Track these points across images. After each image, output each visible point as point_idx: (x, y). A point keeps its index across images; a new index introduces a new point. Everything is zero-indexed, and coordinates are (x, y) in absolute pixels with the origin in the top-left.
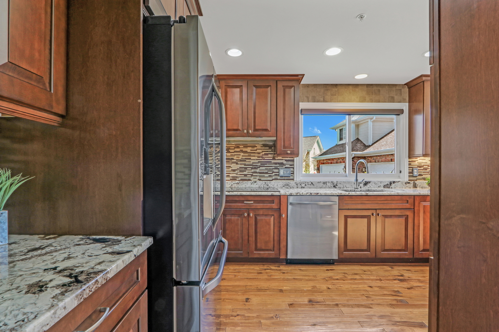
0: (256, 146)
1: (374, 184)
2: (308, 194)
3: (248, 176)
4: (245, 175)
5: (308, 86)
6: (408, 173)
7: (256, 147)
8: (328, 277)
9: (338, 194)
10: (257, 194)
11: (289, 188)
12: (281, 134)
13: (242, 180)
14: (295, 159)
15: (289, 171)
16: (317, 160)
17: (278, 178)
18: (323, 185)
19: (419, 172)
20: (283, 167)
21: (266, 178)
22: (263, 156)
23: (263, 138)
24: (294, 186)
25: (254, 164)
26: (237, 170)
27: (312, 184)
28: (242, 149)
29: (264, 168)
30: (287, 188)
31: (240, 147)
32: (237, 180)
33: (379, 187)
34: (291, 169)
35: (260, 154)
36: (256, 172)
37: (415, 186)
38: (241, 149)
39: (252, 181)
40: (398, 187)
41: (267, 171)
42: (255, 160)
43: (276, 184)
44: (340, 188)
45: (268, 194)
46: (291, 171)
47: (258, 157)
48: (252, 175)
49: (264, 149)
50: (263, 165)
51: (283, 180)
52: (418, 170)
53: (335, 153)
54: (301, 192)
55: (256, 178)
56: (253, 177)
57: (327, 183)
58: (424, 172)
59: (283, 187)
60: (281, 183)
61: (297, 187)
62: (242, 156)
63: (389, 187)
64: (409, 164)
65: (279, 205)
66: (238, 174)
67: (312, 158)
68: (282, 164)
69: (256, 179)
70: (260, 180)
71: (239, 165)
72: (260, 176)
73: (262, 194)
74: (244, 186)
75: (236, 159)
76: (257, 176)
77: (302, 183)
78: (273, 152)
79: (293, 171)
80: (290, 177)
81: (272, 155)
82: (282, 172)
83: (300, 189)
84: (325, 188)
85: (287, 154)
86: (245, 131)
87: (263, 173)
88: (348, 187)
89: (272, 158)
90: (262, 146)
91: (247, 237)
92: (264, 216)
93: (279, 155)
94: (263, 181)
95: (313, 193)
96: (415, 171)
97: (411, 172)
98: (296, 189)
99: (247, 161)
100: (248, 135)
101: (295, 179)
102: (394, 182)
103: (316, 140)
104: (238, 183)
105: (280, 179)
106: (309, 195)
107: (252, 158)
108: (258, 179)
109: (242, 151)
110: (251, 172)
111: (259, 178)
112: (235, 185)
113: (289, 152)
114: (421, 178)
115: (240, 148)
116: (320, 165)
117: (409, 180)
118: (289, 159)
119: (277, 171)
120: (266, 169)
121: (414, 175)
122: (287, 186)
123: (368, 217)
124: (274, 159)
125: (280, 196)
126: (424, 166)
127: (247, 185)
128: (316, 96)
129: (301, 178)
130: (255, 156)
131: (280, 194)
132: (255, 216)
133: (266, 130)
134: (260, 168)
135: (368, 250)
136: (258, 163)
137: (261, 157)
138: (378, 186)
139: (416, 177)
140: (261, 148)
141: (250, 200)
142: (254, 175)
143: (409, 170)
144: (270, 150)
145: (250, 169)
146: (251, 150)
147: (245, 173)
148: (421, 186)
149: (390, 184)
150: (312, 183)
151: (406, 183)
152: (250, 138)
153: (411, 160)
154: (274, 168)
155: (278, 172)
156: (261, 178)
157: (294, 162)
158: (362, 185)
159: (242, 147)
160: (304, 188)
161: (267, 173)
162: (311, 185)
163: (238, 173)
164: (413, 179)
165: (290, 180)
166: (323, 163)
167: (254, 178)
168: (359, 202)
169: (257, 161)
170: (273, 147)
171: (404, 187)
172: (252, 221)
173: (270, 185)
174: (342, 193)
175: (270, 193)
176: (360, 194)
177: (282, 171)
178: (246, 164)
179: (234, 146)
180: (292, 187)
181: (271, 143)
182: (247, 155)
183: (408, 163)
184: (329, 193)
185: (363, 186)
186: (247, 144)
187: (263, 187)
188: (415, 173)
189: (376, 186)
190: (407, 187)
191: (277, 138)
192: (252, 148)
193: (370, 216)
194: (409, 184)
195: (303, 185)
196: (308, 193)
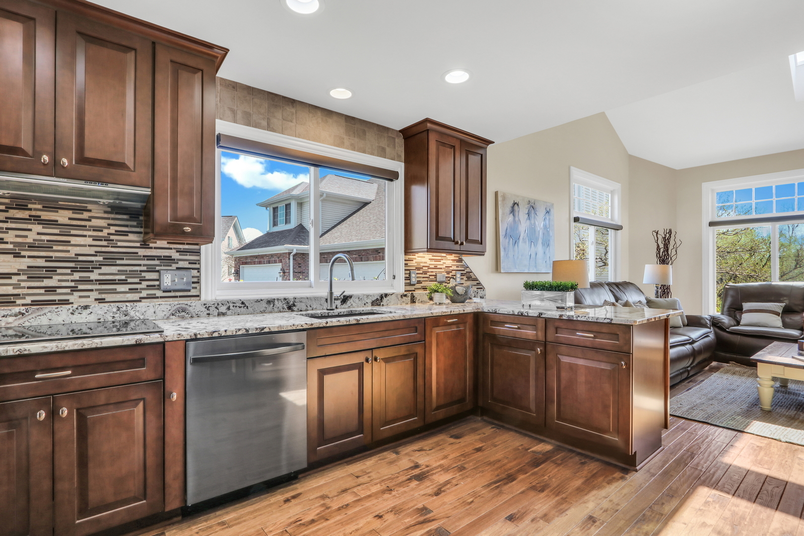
0: (88, 208)
1: (357, 300)
2: (240, 333)
3: (59, 291)
4: (50, 290)
5: (234, 86)
6: (404, 279)
7: (90, 211)
8: (291, 523)
9: (305, 327)
10: (86, 347)
11: (186, 318)
12: (164, 180)
13: (34, 303)
14: (203, 247)
15: (186, 277)
16: (236, 258)
17: (157, 295)
18: (267, 306)
19: (417, 277)
20: (170, 268)
21: (121, 295)
22: (112, 237)
23: (109, 185)
24: (199, 313)
25: (80, 258)
26: (19, 274)
27: (243, 305)
28: (38, 213)
29: (114, 269)
30: (183, 317)
31: (30, 206)
32: (19, 305)
33: (365, 304)
34: (192, 271)
35: (102, 231)
36: (88, 281)
37: (413, 301)
38: (33, 213)
39: (75, 306)
40: (392, 303)
41: (123, 277)
42: (85, 246)
43: (152, 310)
44: (301, 311)
45: (125, 343)
46: (193, 277)
47: (93, 240)
48: (74, 289)
49: (113, 219)
50: (110, 260)
51: (171, 299)
52: (417, 274)
53: (266, 247)
54: (223, 329)
55: (89, 297)
56: (76, 294)
57: (276, 302)
58: (423, 277)
59: (172, 317)
60: (164, 306)
61: (209, 314)
62: (38, 234)
63: (379, 304)
64: (405, 264)
65: (160, 369)
66: (24, 288)
67: (225, 253)
68: (168, 260)
69: (88, 299)
70: (101, 301)
71: (26, 260)
72: (101, 291)
73: (104, 345)
74: (44, 321)
75: (11, 243)
76: (92, 290)
77: (220, 305)
78: (141, 227)
79: (199, 277)
80: (189, 291)
81: (140, 237)
82: (167, 280)
83: (216, 319)
84: (271, 312)
85: (184, 234)
86: (46, 158)
87: (112, 282)
88: (314, 307)
89: (138, 245)
90: (109, 209)
91: (46, 485)
92: (112, 406)
93: (159, 235)
94: (112, 304)
95: (253, 329)
96: (413, 275)
97: (408, 278)
98: (205, 320)
99: (55, 248)
100: (55, 169)
101: (203, 297)
102: (386, 295)
103: (232, 223)
104: (23, 314)
105: (161, 297)
106: (243, 335)
107: (74, 240)
108: (96, 300)
109: (37, 220)
110: (72, 281)
111: (100, 297)
112: (10, 319)
113: (188, 229)
114: (420, 287)
115: (30, 209)
116: (241, 266)
117: (405, 291)
118: (187, 247)
119: (154, 276)
120: (120, 272)
121: (412, 283)
122: (182, 313)
123: (360, 367)
124: (145, 245)
125: (163, 344)
126: (424, 268)
127: (60, 317)
128: (252, 112)
129: (218, 293)
130: (85, 236)
131: (162, 340)
132: (81, 411)
133: (122, 165)
134: (100, 268)
135: (360, 429)
136: (96, 255)
137: (105, 240)
138: (364, 302)
139: (414, 285)
140: (106, 216)
141: (59, 365)
142: (80, 287)
143: (405, 274)
144: (135, 223)
145: (69, 271)
146: (70, 219)
147: (47, 283)
148: (420, 300)
149: (381, 300)
150: (243, 303)
151: (402, 296)
152: (66, 180)
153: (408, 257)
154: (145, 268)
155: (157, 280)
156: (103, 296)
157: (200, 255)
158: (338, 303)
159: (40, 207)
160: (224, 314)
161: (123, 282)
162: (240, 307)
163: (23, 284)
164: (411, 289)
165: (189, 298)
166: (246, 263)
167: (80, 297)
168: (344, 339)
169: (92, 251)
170: (141, 215)
171: (399, 302)
172: (68, 431)
173: (132, 313)
174: (313, 322)
175: (130, 340)
176: (347, 322)
177: (169, 276)
178: (52, 257)
179: (7, 201)
180: (194, 315)
181: (138, 205)
182: (57, 231)
183: (404, 262)
184: (287, 326)
185: (340, 304)
186: (57, 200)
187: (111, 319)
188: (414, 280)
189: (360, 302)
190: (403, 302)
191: (153, 191)
192: (73, 213)
193: (363, 363)
194: (406, 298)
195: (223, 309)
196: (239, 330)
